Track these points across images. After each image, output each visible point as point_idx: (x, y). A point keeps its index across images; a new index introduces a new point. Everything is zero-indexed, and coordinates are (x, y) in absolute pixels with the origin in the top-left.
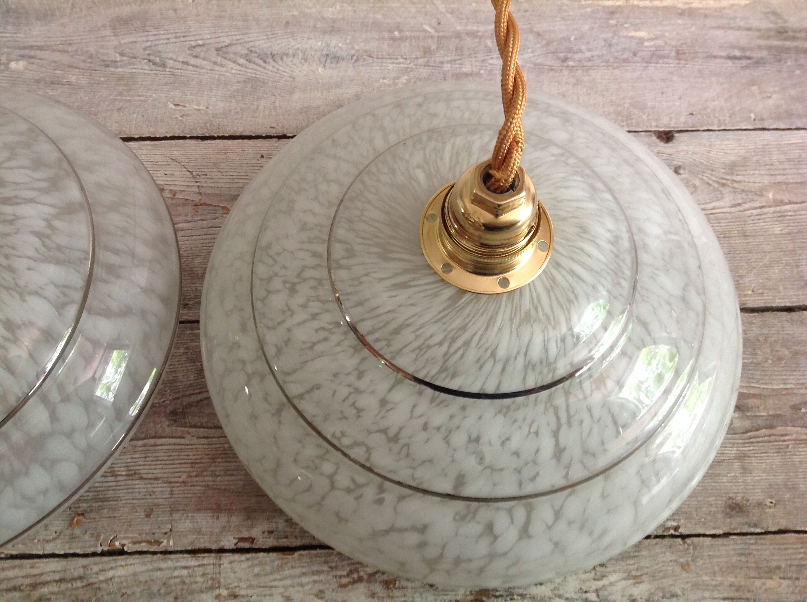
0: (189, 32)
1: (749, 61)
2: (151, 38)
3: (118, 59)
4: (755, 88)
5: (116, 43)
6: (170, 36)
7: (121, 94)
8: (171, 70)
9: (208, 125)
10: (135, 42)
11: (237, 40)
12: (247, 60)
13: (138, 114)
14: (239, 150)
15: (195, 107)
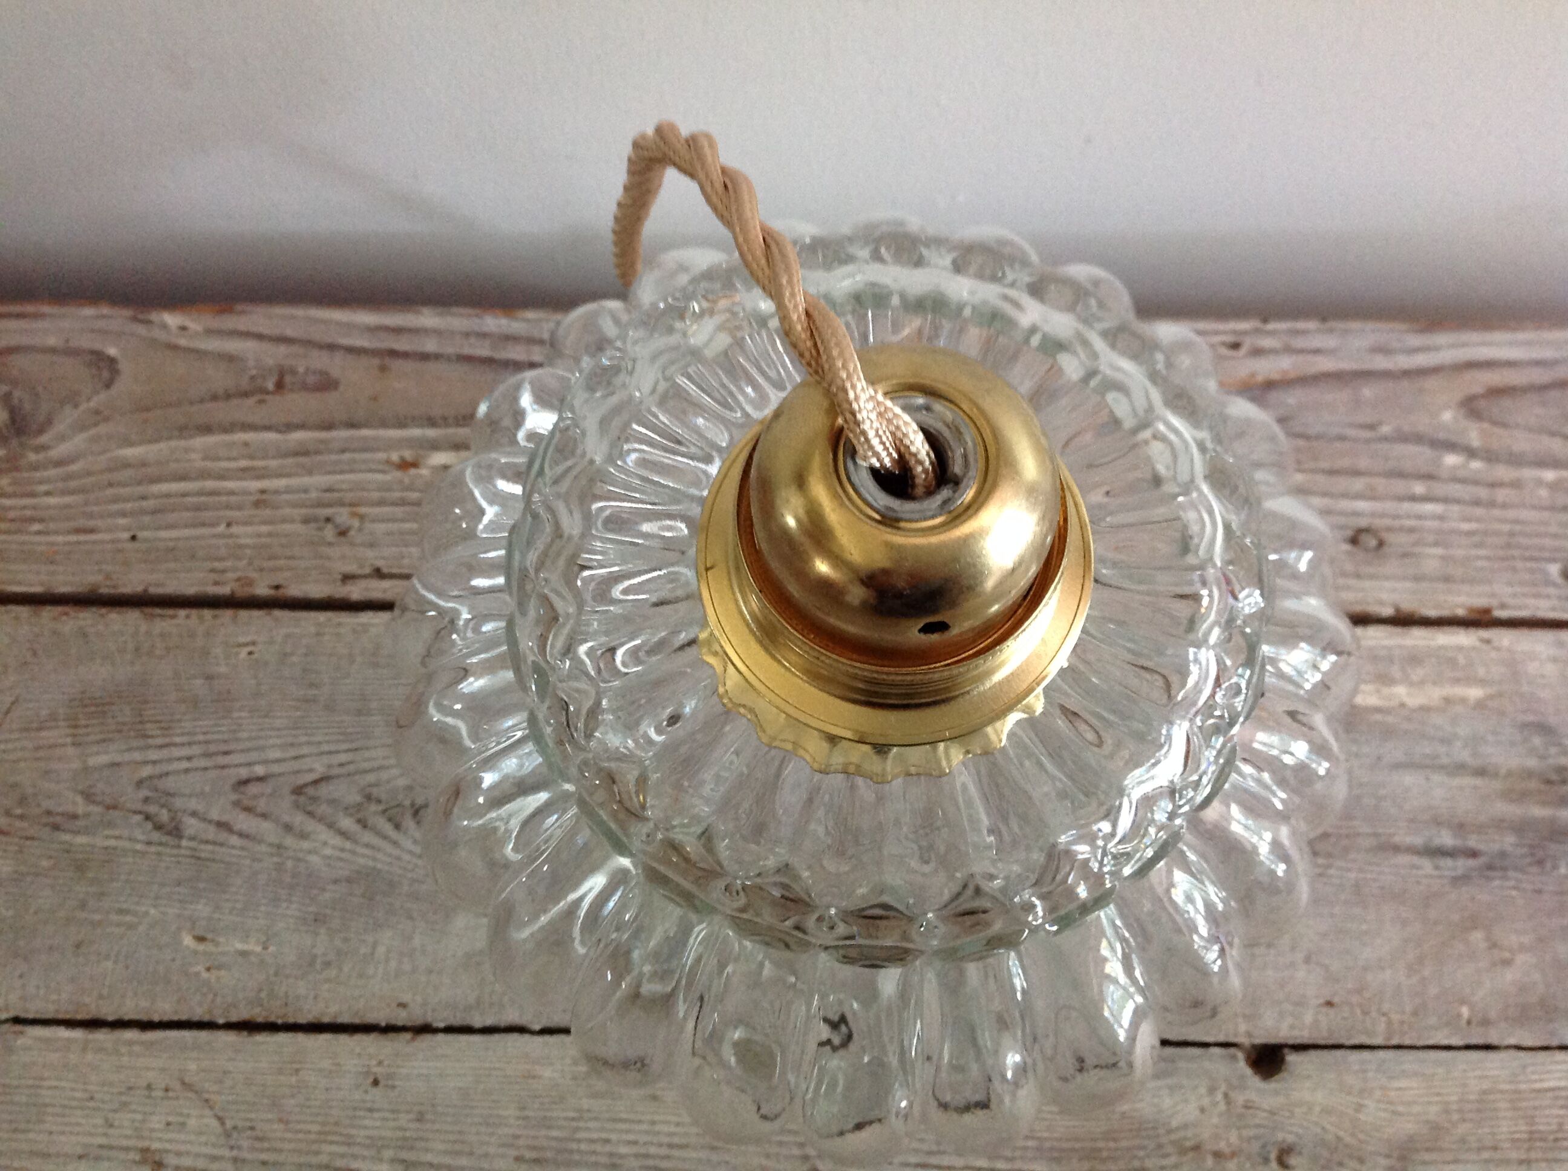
0: (237, 740)
1: (1471, 863)
2: (153, 755)
3: (80, 810)
4: (1477, 937)
5: (76, 765)
6: (196, 750)
7: (83, 906)
8: (193, 844)
9: (263, 995)
10: (118, 764)
11: (341, 765)
12: (359, 821)
13: (115, 962)
14: (326, 1064)
15: (239, 946)
